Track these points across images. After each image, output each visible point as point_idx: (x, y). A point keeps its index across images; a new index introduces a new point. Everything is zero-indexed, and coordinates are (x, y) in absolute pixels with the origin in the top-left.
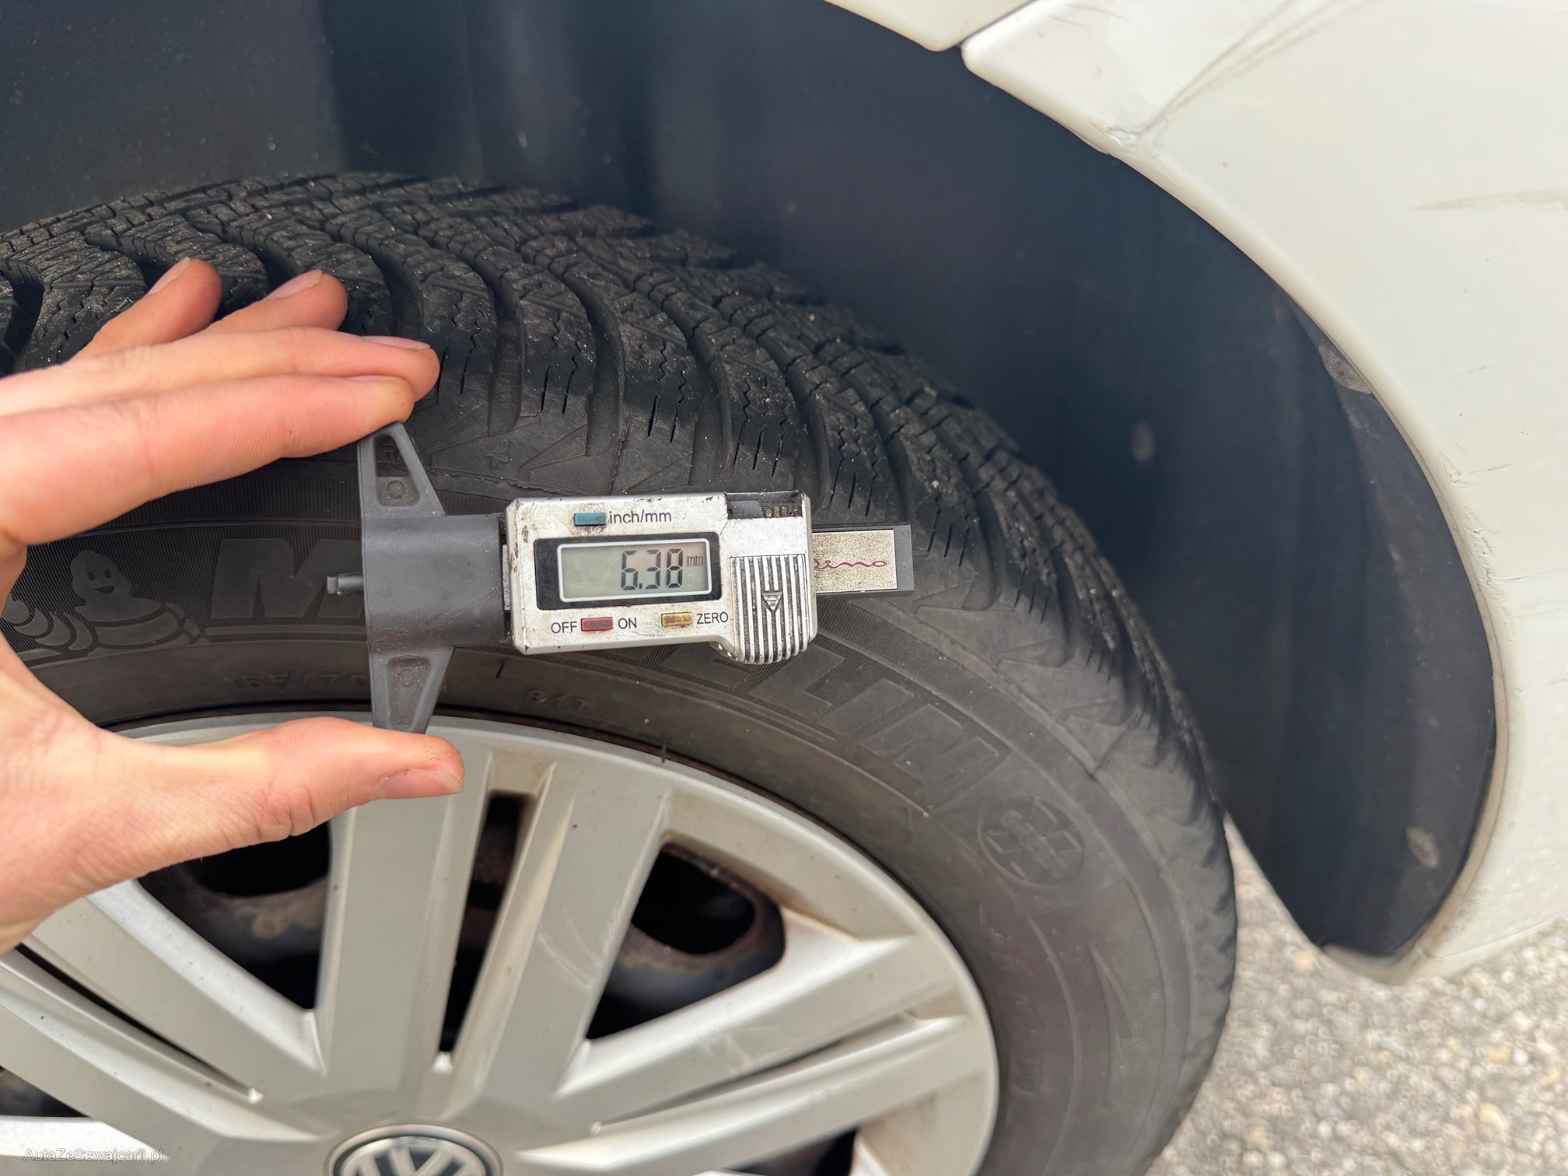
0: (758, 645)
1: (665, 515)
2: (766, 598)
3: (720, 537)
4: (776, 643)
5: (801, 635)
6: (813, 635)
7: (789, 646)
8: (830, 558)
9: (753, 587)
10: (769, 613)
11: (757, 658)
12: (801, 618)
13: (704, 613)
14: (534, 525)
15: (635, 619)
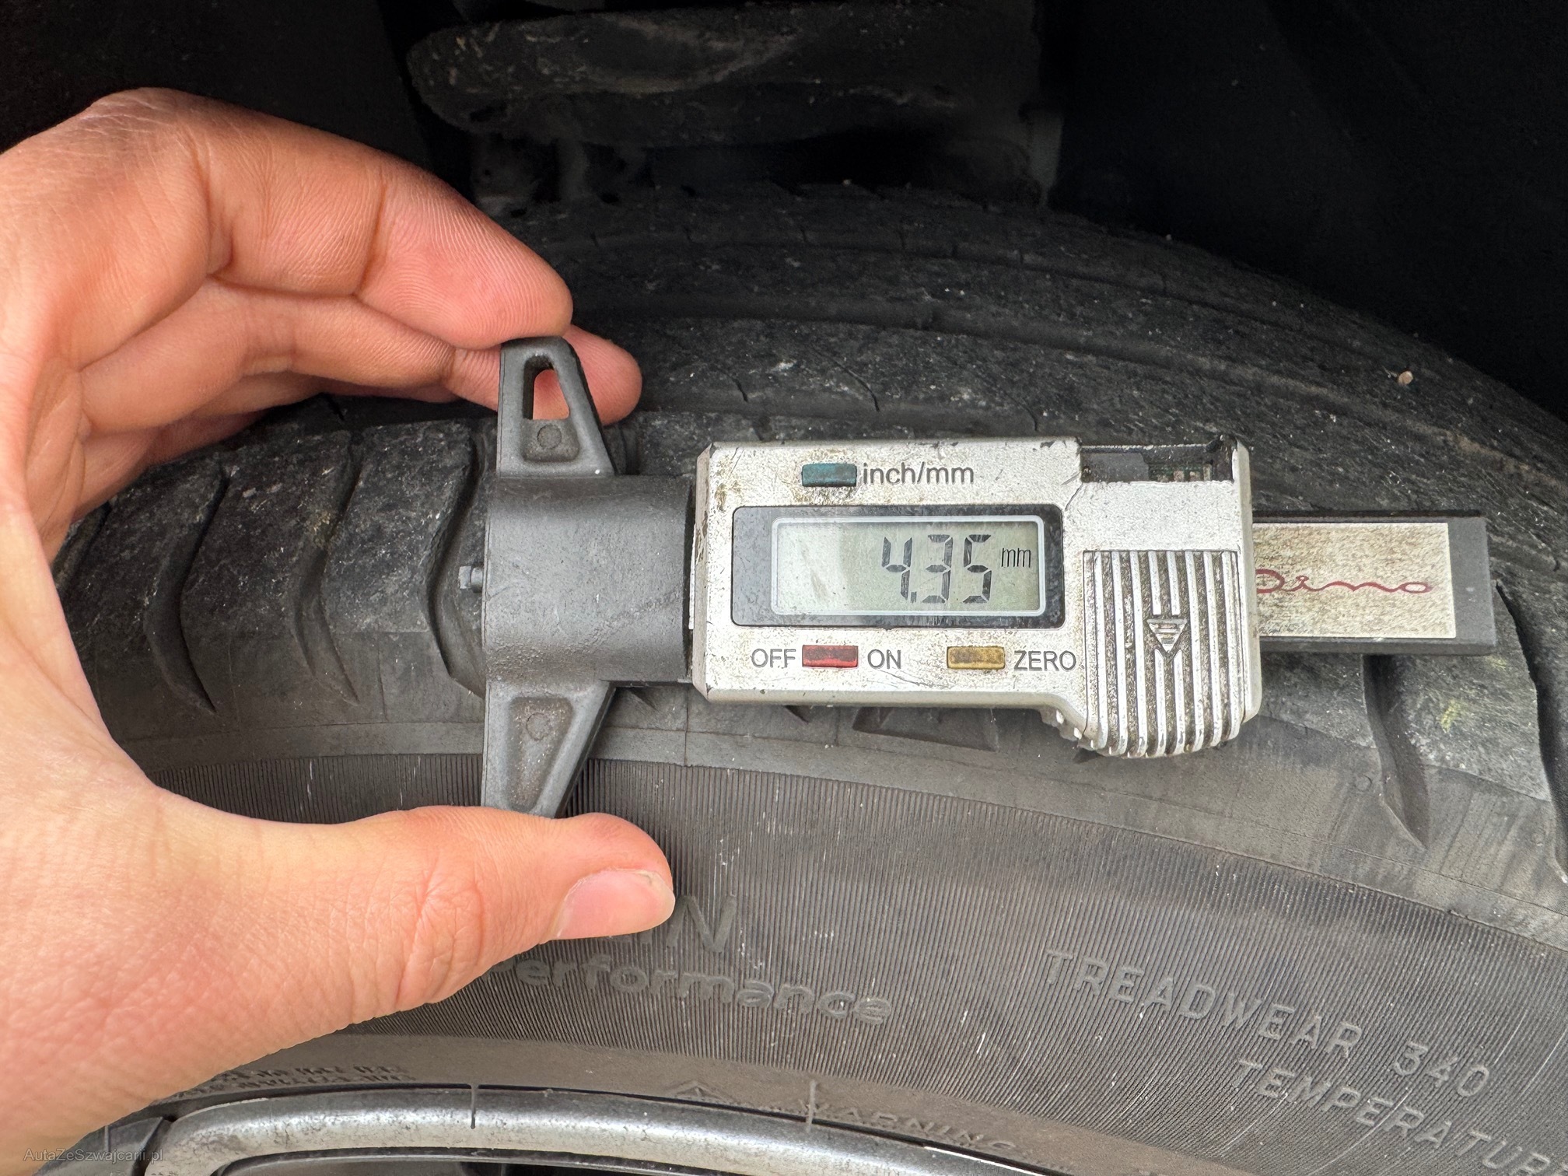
0: (1136, 718)
1: (963, 471)
2: (1153, 628)
3: (1065, 514)
4: (1174, 717)
5: (1227, 706)
6: (1253, 708)
7: (1200, 726)
8: (1308, 572)
9: (1128, 607)
10: (1159, 657)
11: (1132, 744)
12: (1227, 673)
13: (1027, 650)
14: (736, 484)
15: (899, 652)
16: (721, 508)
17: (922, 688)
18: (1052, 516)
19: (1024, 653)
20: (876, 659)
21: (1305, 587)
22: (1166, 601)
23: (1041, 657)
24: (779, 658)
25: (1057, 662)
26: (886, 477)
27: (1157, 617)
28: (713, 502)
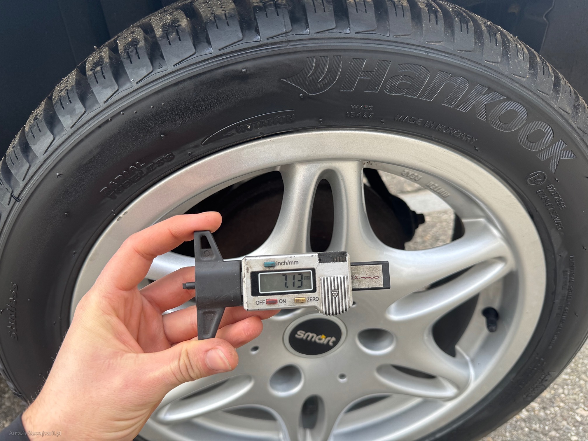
1: (296, 262)
4: (336, 309)
5: (346, 306)
6: (351, 306)
7: (341, 310)
8: (357, 275)
9: (328, 288)
13: (310, 297)
14: (251, 267)
15: (285, 300)
16: (248, 272)
17: (289, 306)
18: (313, 270)
19: (309, 298)
20: (281, 301)
21: (357, 278)
22: (334, 287)
23: (312, 298)
24: (261, 302)
25: (315, 299)
26: (281, 264)
27: (333, 290)
28: (246, 271)
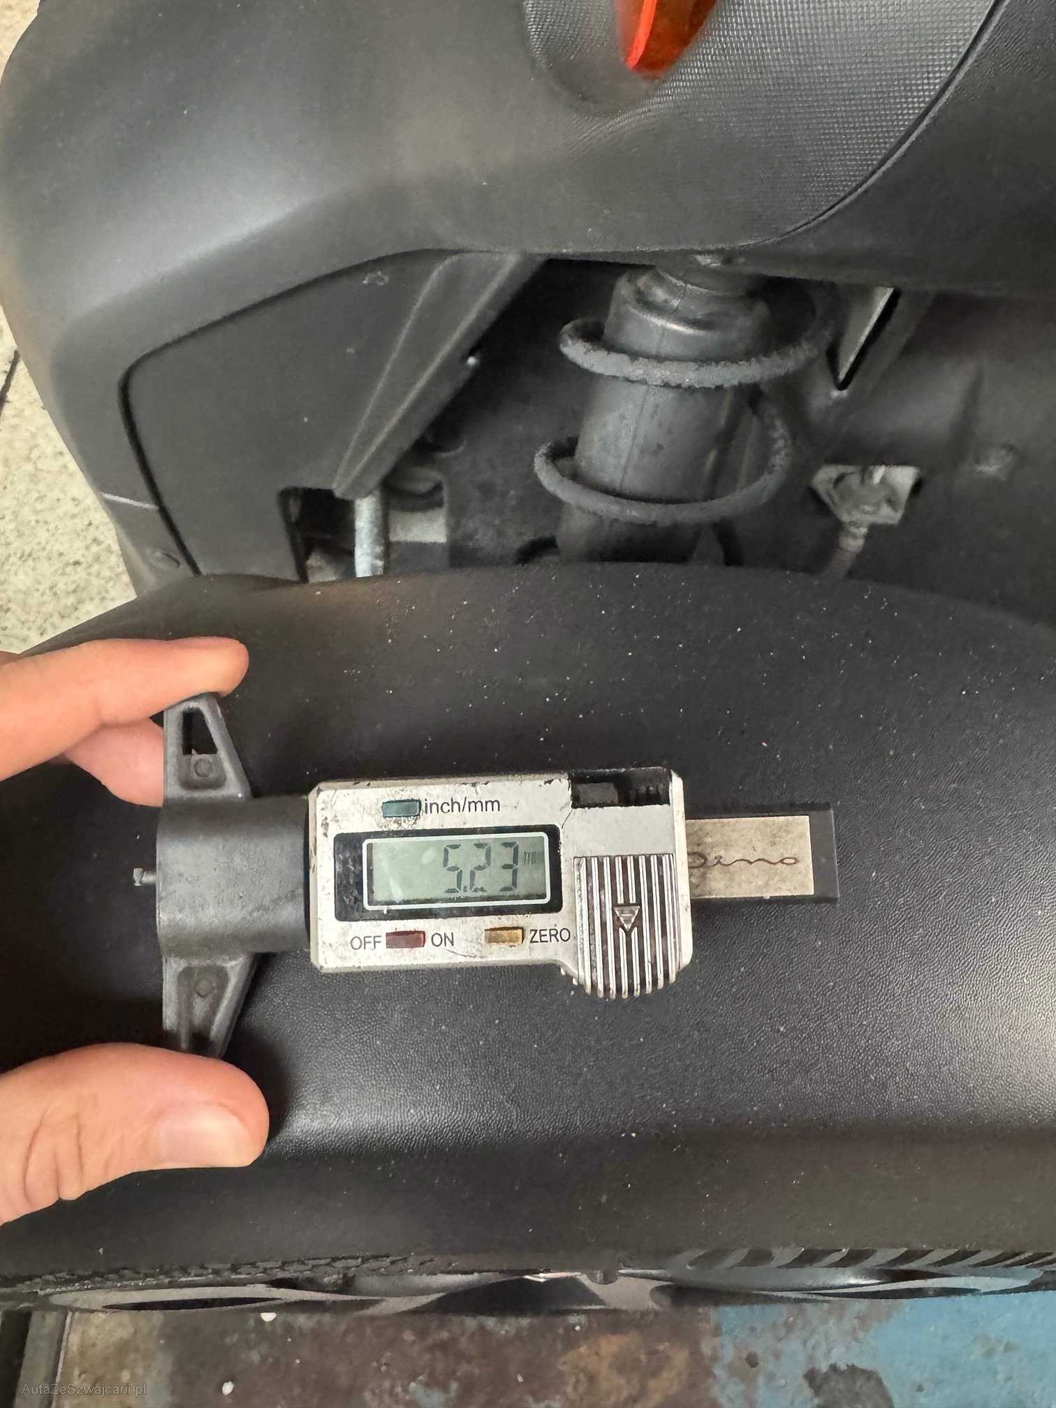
0: (608, 975)
1: (492, 803)
2: (618, 914)
3: (561, 831)
5: (666, 962)
7: (649, 978)
8: (722, 853)
10: (621, 932)
12: (667, 942)
13: (539, 929)
14: (336, 816)
15: (452, 934)
16: (325, 835)
17: (468, 960)
18: (553, 832)
19: (536, 931)
20: (437, 940)
21: (721, 863)
22: (626, 891)
23: (547, 933)
24: (370, 942)
25: (558, 936)
26: (440, 808)
27: (621, 906)
28: (320, 830)
